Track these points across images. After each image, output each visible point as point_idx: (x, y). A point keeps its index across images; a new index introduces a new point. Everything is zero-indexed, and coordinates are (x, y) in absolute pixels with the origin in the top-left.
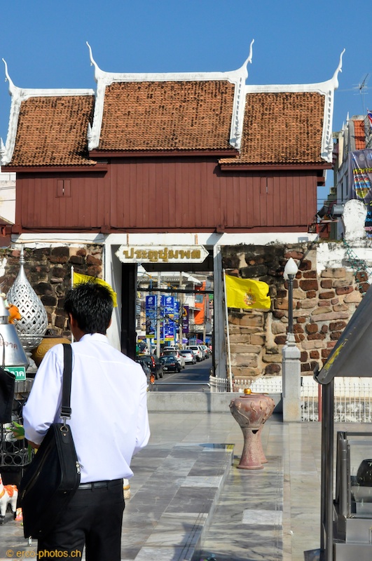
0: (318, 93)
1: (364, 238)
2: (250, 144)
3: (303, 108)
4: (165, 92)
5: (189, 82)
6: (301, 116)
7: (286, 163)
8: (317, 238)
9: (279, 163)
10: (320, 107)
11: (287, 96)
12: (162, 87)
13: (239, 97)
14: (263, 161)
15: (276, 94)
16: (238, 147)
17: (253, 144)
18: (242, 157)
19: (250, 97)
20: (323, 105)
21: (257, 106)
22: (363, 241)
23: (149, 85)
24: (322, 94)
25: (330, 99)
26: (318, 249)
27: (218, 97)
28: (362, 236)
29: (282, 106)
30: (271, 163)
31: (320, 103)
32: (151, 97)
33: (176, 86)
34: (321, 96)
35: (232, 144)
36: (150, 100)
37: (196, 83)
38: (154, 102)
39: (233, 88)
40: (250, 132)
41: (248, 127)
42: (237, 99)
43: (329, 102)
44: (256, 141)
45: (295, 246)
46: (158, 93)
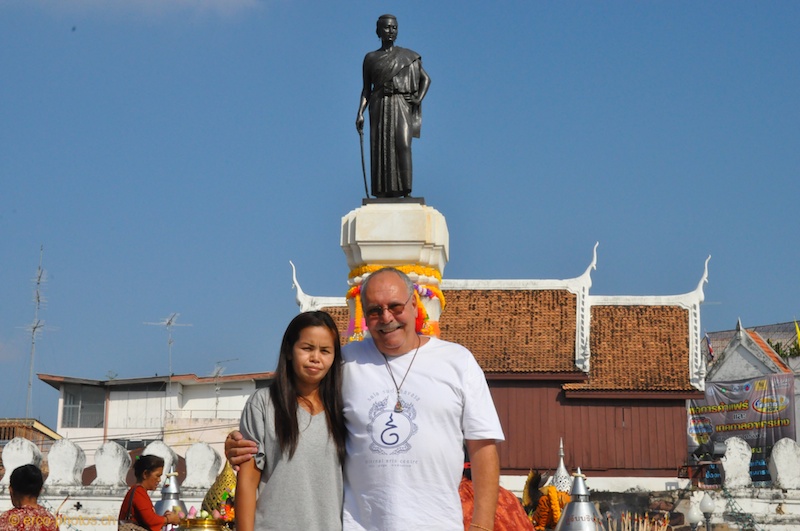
0: (679, 307)
1: (750, 486)
2: (599, 366)
3: (662, 324)
4: (491, 303)
5: (520, 291)
6: (660, 334)
7: (647, 390)
8: (689, 485)
9: (638, 390)
10: (684, 324)
11: (641, 309)
12: (487, 297)
13: (583, 310)
14: (618, 387)
15: (628, 308)
16: (587, 370)
17: (603, 366)
18: (591, 382)
19: (596, 310)
20: (687, 322)
21: (605, 321)
22: (749, 490)
23: (470, 294)
24: (684, 308)
25: (695, 315)
26: (692, 498)
27: (557, 310)
28: (746, 484)
29: (636, 321)
30: (629, 390)
31: (683, 318)
32: (474, 309)
33: (504, 296)
34: (684, 310)
35: (580, 366)
36: (472, 311)
37: (528, 292)
38: (478, 315)
39: (575, 299)
40: (599, 352)
41: (595, 345)
42: (581, 312)
43: (694, 318)
44: (608, 364)
45: (662, 495)
46: (482, 303)
